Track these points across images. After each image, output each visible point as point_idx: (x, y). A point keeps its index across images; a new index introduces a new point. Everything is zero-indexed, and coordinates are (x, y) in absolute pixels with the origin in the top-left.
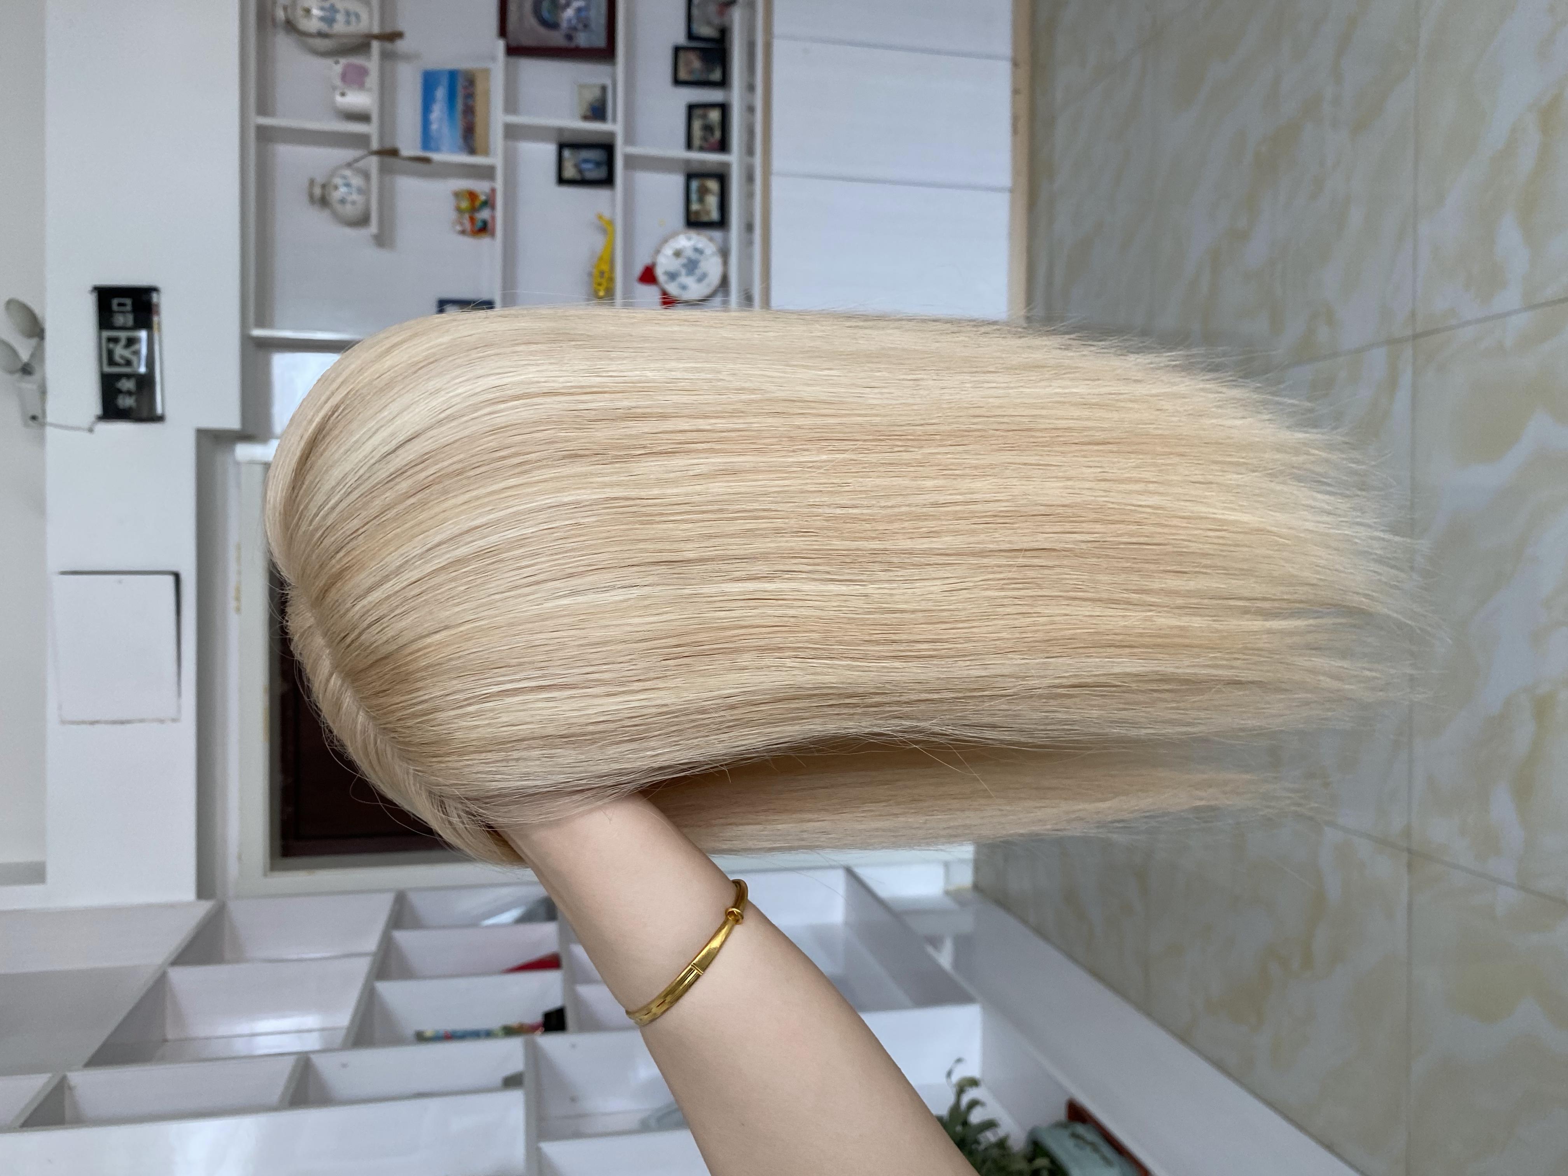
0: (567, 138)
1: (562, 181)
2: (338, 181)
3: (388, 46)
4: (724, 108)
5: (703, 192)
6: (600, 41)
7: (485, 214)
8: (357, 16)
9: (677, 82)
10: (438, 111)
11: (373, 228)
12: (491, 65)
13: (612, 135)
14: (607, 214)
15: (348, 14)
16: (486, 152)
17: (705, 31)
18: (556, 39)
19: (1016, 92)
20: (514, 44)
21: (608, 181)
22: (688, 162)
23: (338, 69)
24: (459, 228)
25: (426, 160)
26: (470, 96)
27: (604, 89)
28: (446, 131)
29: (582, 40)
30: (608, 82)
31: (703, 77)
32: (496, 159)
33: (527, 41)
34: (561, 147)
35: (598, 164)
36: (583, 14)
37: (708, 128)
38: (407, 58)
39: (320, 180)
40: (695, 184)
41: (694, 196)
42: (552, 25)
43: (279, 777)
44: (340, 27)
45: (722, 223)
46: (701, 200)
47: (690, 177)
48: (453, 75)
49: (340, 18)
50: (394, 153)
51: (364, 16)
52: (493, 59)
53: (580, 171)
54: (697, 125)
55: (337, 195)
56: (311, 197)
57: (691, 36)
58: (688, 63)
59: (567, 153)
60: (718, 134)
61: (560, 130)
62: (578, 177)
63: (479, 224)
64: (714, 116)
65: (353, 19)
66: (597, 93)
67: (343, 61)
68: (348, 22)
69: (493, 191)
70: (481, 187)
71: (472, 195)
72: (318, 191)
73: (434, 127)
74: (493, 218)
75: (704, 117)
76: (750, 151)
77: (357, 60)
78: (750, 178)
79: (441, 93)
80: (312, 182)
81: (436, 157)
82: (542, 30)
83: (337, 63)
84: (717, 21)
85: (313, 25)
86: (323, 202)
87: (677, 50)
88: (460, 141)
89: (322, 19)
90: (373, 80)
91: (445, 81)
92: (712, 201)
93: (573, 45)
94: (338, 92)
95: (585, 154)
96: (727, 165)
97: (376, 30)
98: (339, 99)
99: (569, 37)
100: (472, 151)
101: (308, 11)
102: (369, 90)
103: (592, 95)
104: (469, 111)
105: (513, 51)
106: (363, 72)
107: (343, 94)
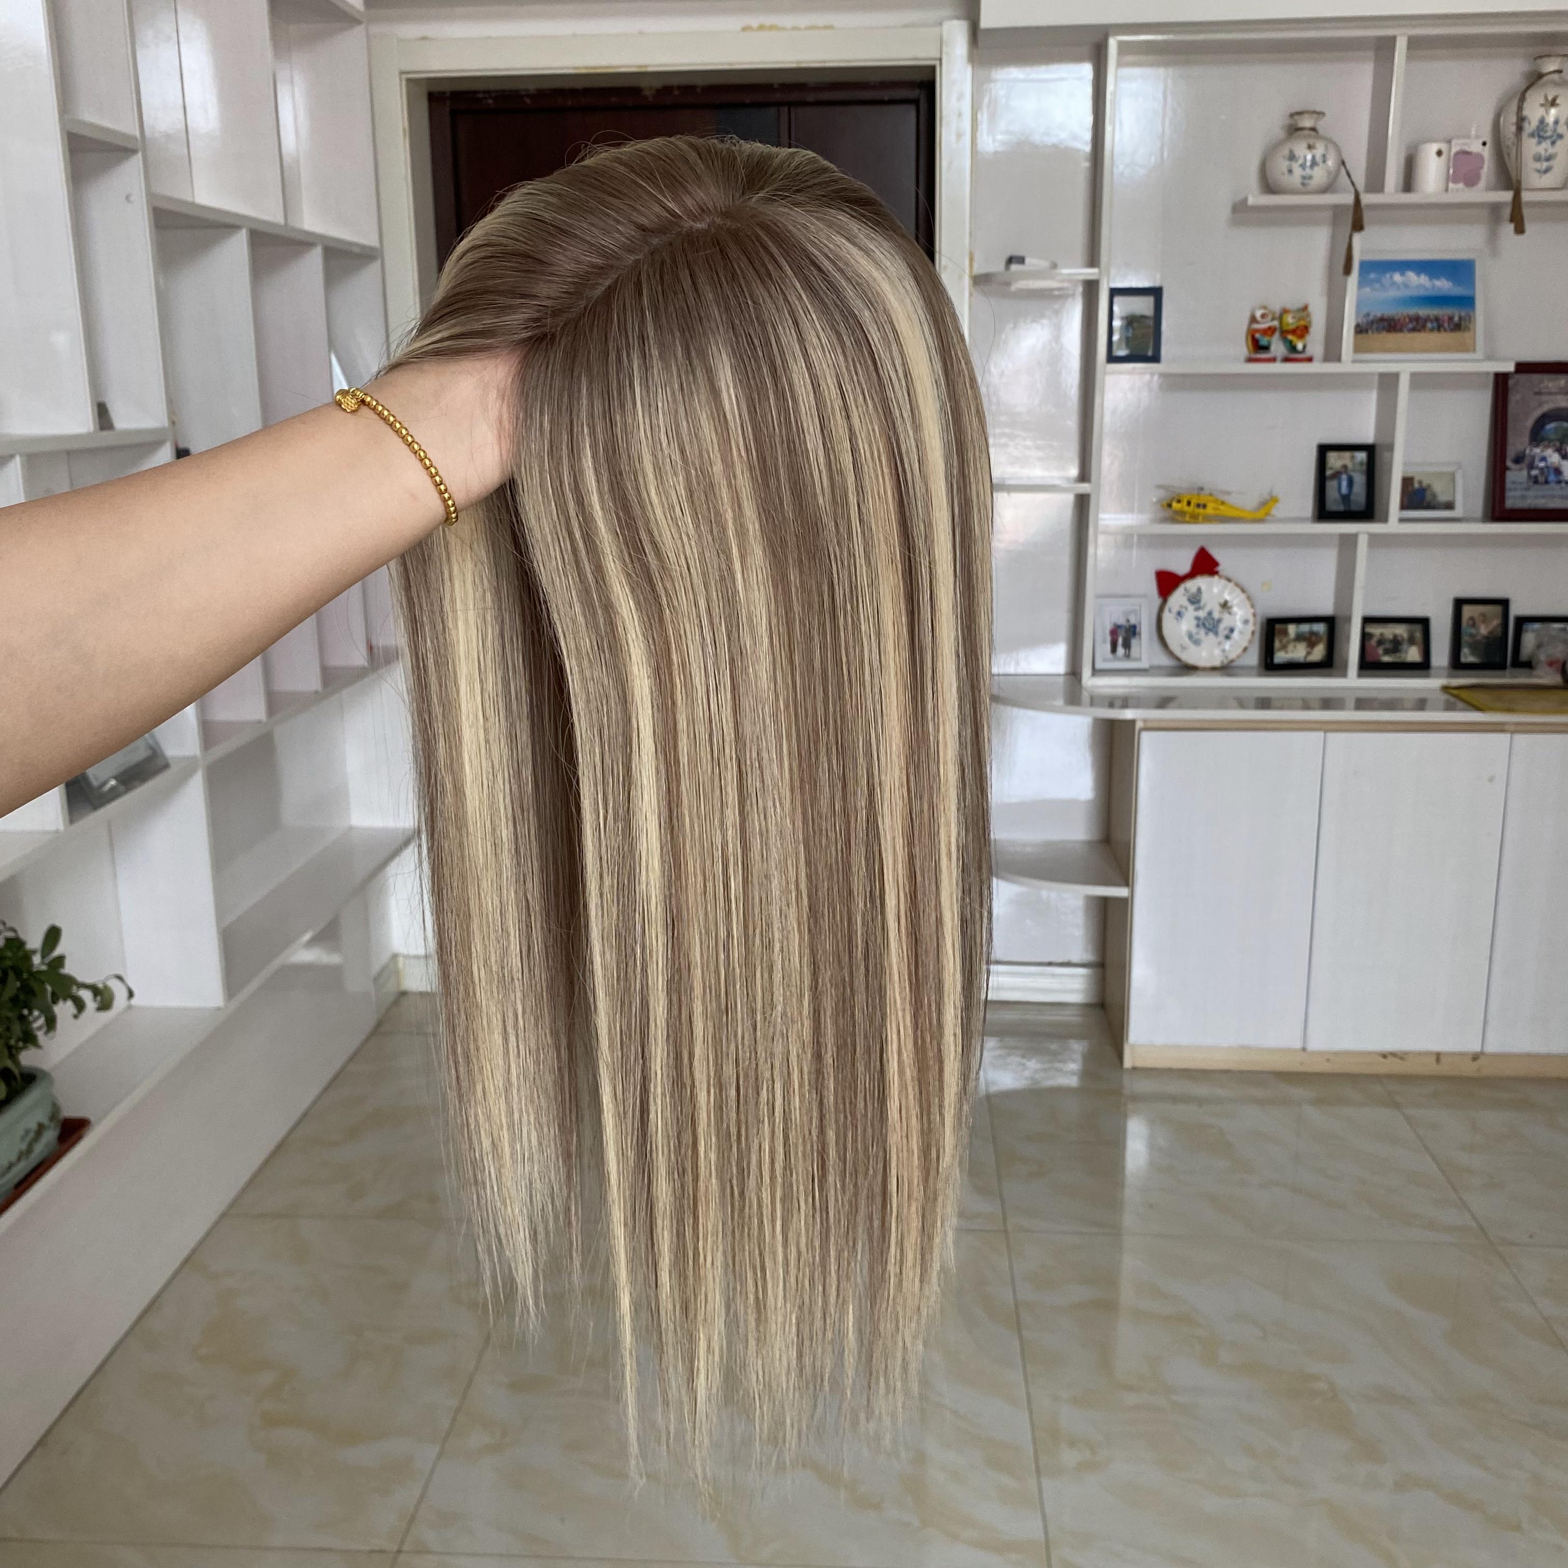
0: (1382, 456)
1: (1324, 450)
2: (1319, 150)
3: (1507, 212)
4: (1423, 667)
5: (1310, 641)
6: (1513, 500)
7: (1278, 347)
8: (1547, 171)
9: (1459, 603)
10: (1418, 282)
11: (1256, 198)
12: (1479, 355)
13: (1385, 519)
14: (1279, 511)
15: (1548, 159)
16: (1357, 349)
17: (1529, 639)
18: (1518, 442)
19: (1438, 1056)
20: (1511, 382)
21: (1323, 514)
22: (1348, 619)
23: (1475, 147)
24: (1258, 314)
25: (1347, 270)
26: (1439, 325)
27: (1450, 506)
28: (1393, 293)
29: (1516, 476)
30: (1457, 512)
31: (1465, 638)
32: (1349, 362)
33: (1514, 399)
34: (1370, 449)
35: (1346, 498)
36: (1552, 478)
37: (1396, 645)
38: (1493, 238)
39: (1321, 125)
40: (1320, 628)
41: (1305, 628)
42: (1537, 436)
43: (531, 87)
44: (1531, 147)
45: (1269, 666)
46: (1299, 638)
47: (1330, 621)
48: (1468, 302)
49: (1544, 148)
50: (1358, 226)
51: (1547, 181)
52: (1490, 357)
53: (1337, 475)
54: (1401, 630)
55: (1300, 149)
56: (1300, 113)
57: (1522, 621)
58: (1485, 618)
59: (1362, 456)
60: (1386, 659)
61: (1390, 448)
62: (1329, 473)
63: (1264, 341)
64: (1413, 654)
65: (1542, 165)
66: (1443, 498)
67: (1487, 152)
68: (1538, 158)
69: (1310, 360)
70: (1315, 343)
71: (1303, 331)
72: (1307, 122)
73: (1397, 277)
74: (1273, 360)
75: (1412, 641)
76: (1362, 704)
77: (1487, 170)
78: (1327, 703)
79: (1443, 285)
80: (1321, 114)
81: (1353, 280)
82: (1530, 423)
83: (1484, 144)
84: (1542, 657)
85: (1534, 111)
86: (1293, 130)
87: (1504, 603)
88: (1377, 312)
89: (1542, 121)
90: (1460, 193)
91: (1458, 291)
92: (1298, 653)
93: (1509, 463)
94: (1443, 147)
95: (1360, 480)
96: (1343, 672)
97: (1526, 196)
98: (1434, 147)
99: (1518, 460)
100: (1360, 330)
101: (1553, 103)
102: (1447, 190)
103: (1441, 492)
104: (1418, 324)
105: (1501, 382)
106: (1471, 180)
107: (1439, 153)
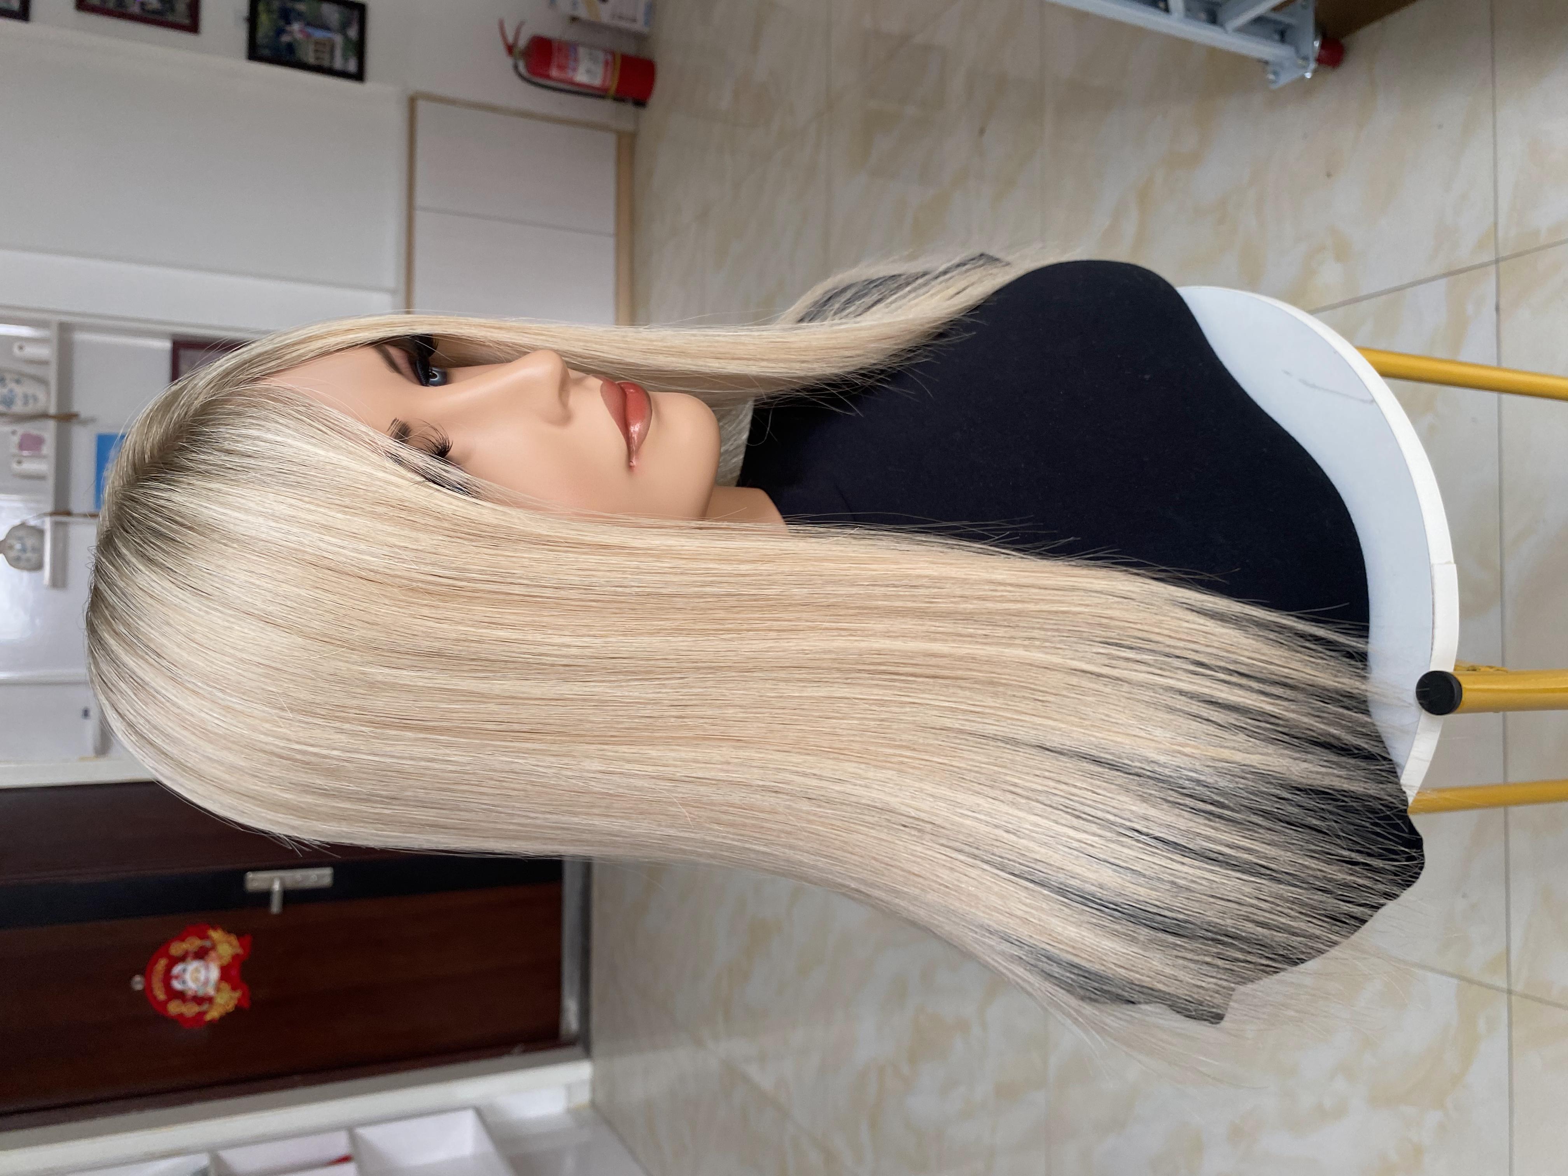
2: (13, 542)
8: (35, 399)
11: (47, 574)
15: (26, 397)
23: (16, 439)
38: (83, 423)
44: (18, 408)
49: (18, 401)
50: (68, 512)
51: (41, 396)
65: (31, 401)
67: (22, 429)
68: (26, 403)
77: (33, 429)
83: (14, 433)
90: (49, 449)
94: (15, 459)
97: (52, 410)
98: (15, 466)
102: (46, 457)
106: (39, 440)
107: (19, 462)
